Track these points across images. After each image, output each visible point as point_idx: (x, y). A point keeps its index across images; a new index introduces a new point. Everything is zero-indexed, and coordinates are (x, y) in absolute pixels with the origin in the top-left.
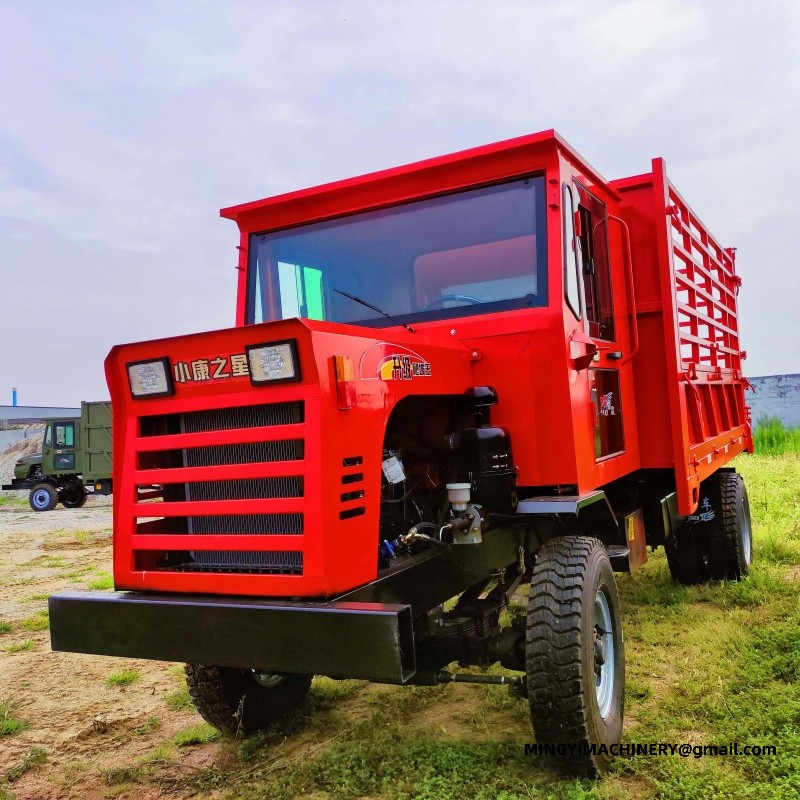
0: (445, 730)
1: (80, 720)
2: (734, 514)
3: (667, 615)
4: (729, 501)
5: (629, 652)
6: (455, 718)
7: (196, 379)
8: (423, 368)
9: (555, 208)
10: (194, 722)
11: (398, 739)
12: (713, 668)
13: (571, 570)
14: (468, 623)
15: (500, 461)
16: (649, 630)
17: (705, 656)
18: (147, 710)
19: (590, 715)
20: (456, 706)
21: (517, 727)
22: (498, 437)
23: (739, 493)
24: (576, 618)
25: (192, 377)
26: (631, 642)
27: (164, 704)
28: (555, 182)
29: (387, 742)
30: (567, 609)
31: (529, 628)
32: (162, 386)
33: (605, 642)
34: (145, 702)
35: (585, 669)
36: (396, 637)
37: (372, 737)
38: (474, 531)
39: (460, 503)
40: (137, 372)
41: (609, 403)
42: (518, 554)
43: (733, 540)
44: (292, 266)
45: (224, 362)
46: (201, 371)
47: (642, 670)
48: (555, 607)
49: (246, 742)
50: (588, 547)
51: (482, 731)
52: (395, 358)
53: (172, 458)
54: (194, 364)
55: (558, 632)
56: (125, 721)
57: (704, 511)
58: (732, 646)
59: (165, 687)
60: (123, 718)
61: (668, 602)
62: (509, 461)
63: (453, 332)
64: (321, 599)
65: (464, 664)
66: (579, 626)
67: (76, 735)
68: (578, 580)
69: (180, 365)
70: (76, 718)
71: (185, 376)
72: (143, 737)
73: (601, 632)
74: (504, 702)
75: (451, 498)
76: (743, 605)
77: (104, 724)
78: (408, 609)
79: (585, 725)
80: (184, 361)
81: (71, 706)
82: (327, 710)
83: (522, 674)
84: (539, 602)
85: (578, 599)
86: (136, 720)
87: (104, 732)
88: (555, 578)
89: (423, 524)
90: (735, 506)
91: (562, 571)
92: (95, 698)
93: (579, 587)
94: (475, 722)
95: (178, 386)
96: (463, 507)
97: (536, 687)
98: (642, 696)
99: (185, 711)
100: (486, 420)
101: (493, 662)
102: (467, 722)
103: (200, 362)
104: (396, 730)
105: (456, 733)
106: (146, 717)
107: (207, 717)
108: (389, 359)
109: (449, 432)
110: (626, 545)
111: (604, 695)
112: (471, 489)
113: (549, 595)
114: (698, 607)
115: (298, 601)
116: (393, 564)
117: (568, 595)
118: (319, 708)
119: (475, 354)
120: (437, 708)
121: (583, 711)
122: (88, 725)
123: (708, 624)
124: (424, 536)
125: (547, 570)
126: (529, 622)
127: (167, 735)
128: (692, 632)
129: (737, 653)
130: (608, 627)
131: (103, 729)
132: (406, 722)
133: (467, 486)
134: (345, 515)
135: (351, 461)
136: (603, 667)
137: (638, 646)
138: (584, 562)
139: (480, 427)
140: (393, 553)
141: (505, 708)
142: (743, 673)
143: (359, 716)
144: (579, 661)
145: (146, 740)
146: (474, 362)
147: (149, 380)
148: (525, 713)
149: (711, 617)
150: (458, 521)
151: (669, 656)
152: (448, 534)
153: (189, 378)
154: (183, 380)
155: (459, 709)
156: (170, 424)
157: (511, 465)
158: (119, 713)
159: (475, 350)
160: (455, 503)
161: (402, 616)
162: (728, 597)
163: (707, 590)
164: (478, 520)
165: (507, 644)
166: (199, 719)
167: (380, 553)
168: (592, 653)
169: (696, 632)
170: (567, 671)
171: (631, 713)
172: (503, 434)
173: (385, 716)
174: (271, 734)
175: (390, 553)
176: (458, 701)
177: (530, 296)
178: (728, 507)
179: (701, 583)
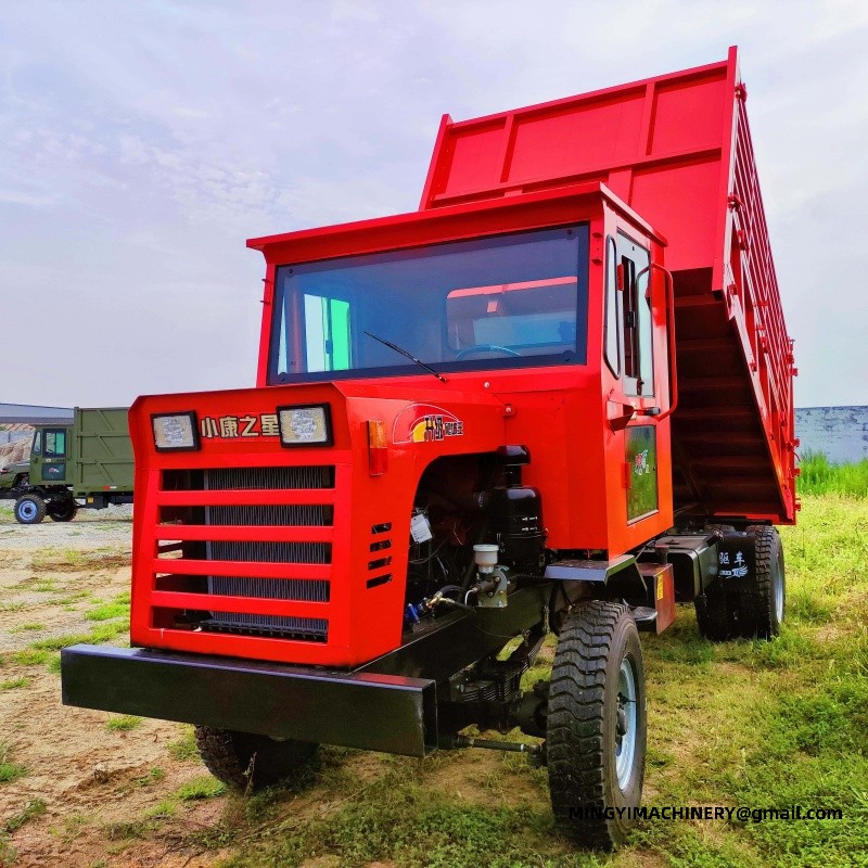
0: (459, 794)
1: (80, 768)
2: (768, 570)
3: (692, 674)
4: (763, 556)
5: (652, 715)
6: (470, 780)
7: (223, 435)
8: (455, 427)
9: (598, 262)
10: (199, 774)
11: (411, 800)
12: (737, 735)
13: (598, 640)
14: (489, 688)
15: (529, 524)
16: (674, 691)
17: (729, 722)
18: (150, 759)
19: (609, 788)
20: (472, 767)
21: (534, 793)
22: (529, 498)
23: (774, 548)
24: (600, 689)
25: (220, 433)
26: (654, 703)
27: (167, 753)
28: (599, 236)
29: (400, 803)
30: (590, 680)
31: (552, 698)
32: (187, 440)
33: (628, 711)
34: (147, 750)
35: (607, 742)
36: (420, 713)
37: (385, 798)
38: (500, 594)
39: (488, 566)
40: (161, 424)
41: (644, 461)
42: (543, 614)
43: (766, 597)
44: (319, 298)
45: (253, 420)
46: (229, 426)
47: (665, 735)
48: (578, 677)
49: (254, 799)
50: (616, 615)
51: (498, 796)
52: (427, 419)
53: (194, 515)
54: (222, 420)
55: (582, 704)
56: (127, 770)
57: (737, 566)
58: (758, 713)
59: (168, 734)
60: (125, 767)
61: (695, 660)
62: (539, 524)
63: (486, 384)
64: (344, 669)
65: (483, 728)
66: (602, 698)
67: (76, 784)
68: (604, 651)
69: (208, 420)
70: (75, 765)
71: (213, 431)
72: (146, 789)
73: (624, 700)
74: (521, 766)
75: (478, 560)
76: (771, 667)
77: (105, 774)
78: (433, 684)
79: (603, 798)
80: (212, 416)
81: (69, 753)
82: (337, 766)
83: (541, 741)
84: (564, 671)
85: (603, 671)
86: (139, 770)
87: (106, 781)
88: (580, 648)
89: (448, 588)
90: (769, 562)
91: (587, 640)
92: (94, 744)
93: (604, 657)
94: (490, 786)
95: (204, 441)
96: (490, 570)
97: (557, 758)
98: (662, 763)
99: (190, 761)
100: (516, 480)
101: (513, 726)
102: (482, 785)
103: (228, 418)
104: (409, 791)
105: (469, 797)
106: (149, 767)
107: (215, 771)
108: (422, 420)
109: (478, 490)
110: (653, 607)
111: (623, 766)
112: (499, 552)
113: (574, 665)
114: (725, 667)
115: (320, 670)
116: (416, 629)
117: (593, 666)
118: (329, 764)
119: (509, 409)
120: (452, 768)
121: (602, 784)
122: (88, 774)
123: (734, 686)
124: (449, 600)
125: (572, 638)
126: (552, 693)
127: (171, 787)
128: (718, 695)
129: (762, 721)
130: (631, 695)
131: (103, 779)
132: (420, 782)
133: (495, 548)
134: (372, 583)
135: (380, 529)
136: (624, 737)
137: (662, 708)
138: (611, 631)
139: (510, 487)
140: (417, 618)
141: (522, 772)
142: (766, 743)
143: (371, 774)
144: (602, 735)
145: (149, 791)
146: (507, 417)
147: (174, 433)
148: (541, 779)
149: (738, 678)
150: (484, 585)
151: (693, 721)
152: (474, 598)
153: (216, 434)
154: (210, 436)
155: (474, 771)
156: (194, 479)
157: (541, 527)
158: (120, 761)
159: (508, 405)
160: (482, 566)
161: (427, 692)
162: (757, 657)
163: (735, 647)
164: (505, 583)
165: (527, 710)
166: (205, 771)
167: (404, 617)
168: (614, 723)
169: (721, 696)
170: (588, 744)
171: (651, 781)
172: (534, 495)
173: (397, 776)
174: (279, 791)
175: (413, 617)
176: (474, 762)
177: (568, 352)
178: (762, 563)
179: (730, 640)
